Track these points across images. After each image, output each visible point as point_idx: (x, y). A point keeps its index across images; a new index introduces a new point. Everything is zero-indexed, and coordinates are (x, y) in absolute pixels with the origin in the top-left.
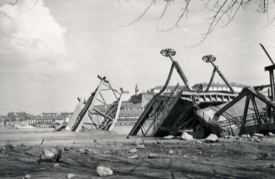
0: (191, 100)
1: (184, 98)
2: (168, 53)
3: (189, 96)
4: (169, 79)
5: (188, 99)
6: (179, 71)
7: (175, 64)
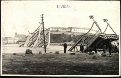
0: (103, 38)
1: (101, 37)
2: (91, 17)
3: (102, 36)
4: (92, 27)
5: (102, 37)
6: (97, 25)
7: (95, 22)
